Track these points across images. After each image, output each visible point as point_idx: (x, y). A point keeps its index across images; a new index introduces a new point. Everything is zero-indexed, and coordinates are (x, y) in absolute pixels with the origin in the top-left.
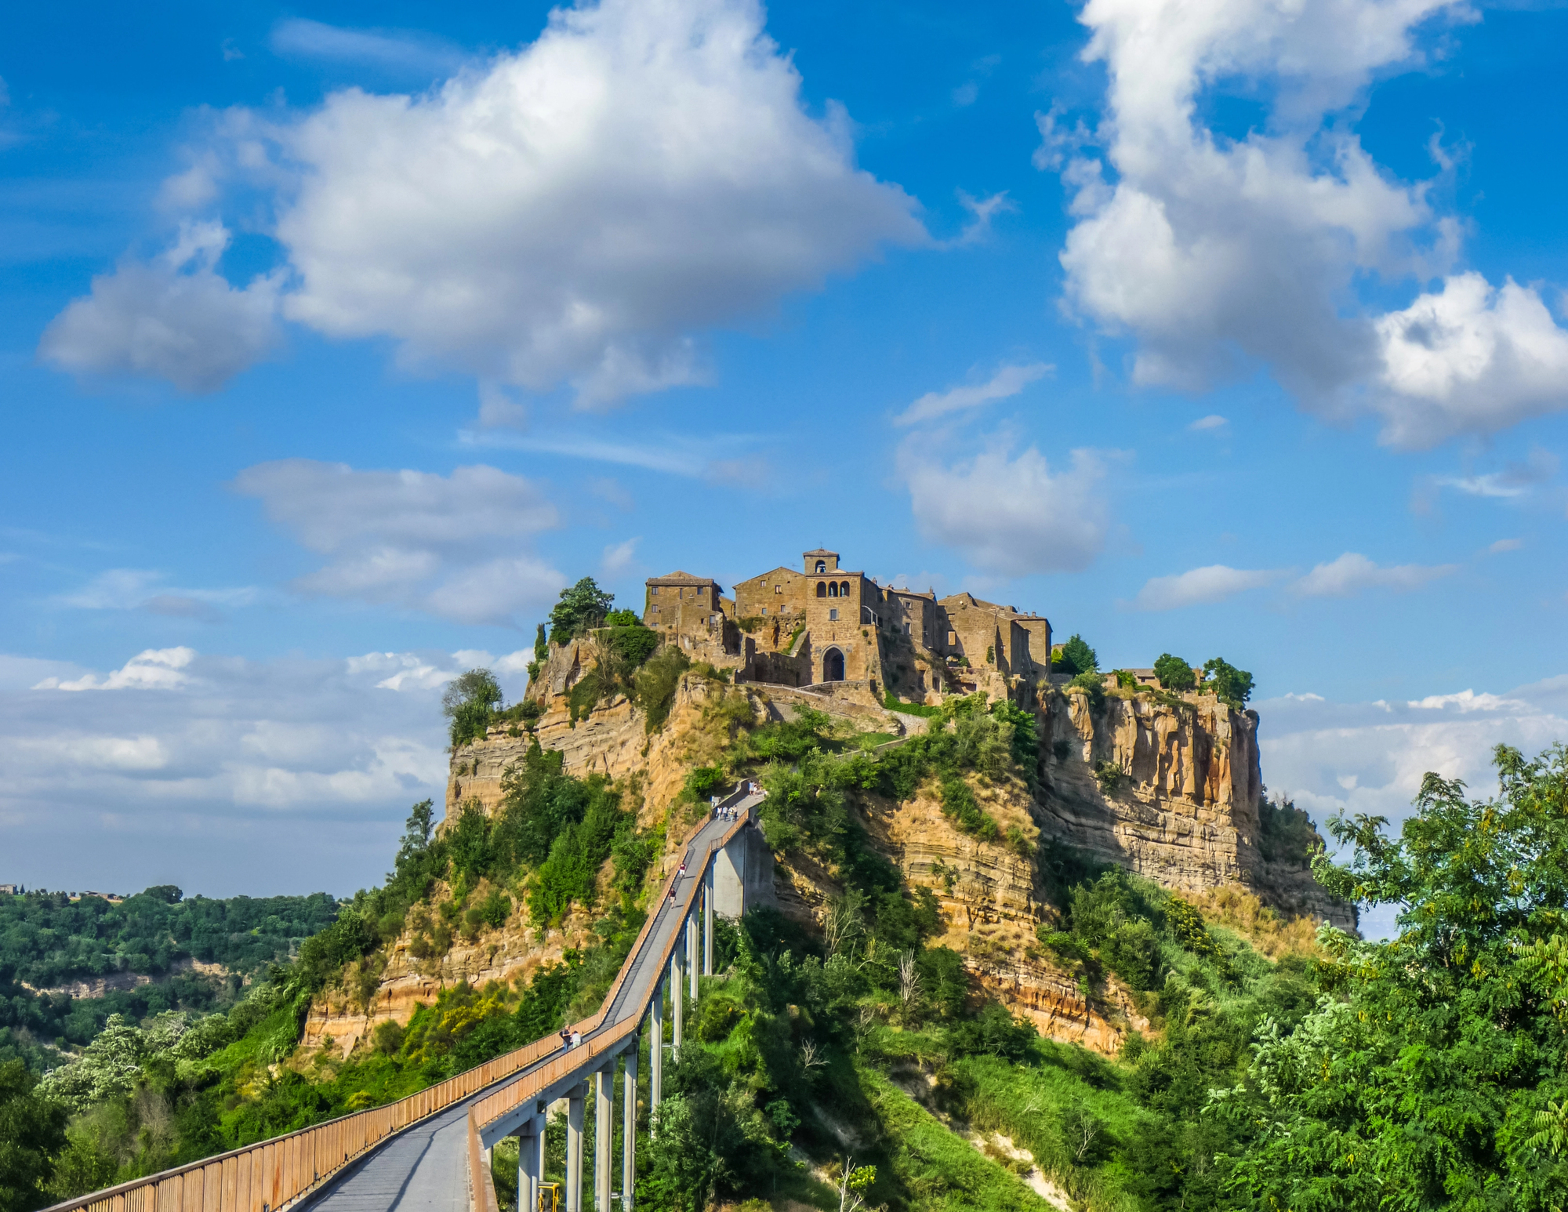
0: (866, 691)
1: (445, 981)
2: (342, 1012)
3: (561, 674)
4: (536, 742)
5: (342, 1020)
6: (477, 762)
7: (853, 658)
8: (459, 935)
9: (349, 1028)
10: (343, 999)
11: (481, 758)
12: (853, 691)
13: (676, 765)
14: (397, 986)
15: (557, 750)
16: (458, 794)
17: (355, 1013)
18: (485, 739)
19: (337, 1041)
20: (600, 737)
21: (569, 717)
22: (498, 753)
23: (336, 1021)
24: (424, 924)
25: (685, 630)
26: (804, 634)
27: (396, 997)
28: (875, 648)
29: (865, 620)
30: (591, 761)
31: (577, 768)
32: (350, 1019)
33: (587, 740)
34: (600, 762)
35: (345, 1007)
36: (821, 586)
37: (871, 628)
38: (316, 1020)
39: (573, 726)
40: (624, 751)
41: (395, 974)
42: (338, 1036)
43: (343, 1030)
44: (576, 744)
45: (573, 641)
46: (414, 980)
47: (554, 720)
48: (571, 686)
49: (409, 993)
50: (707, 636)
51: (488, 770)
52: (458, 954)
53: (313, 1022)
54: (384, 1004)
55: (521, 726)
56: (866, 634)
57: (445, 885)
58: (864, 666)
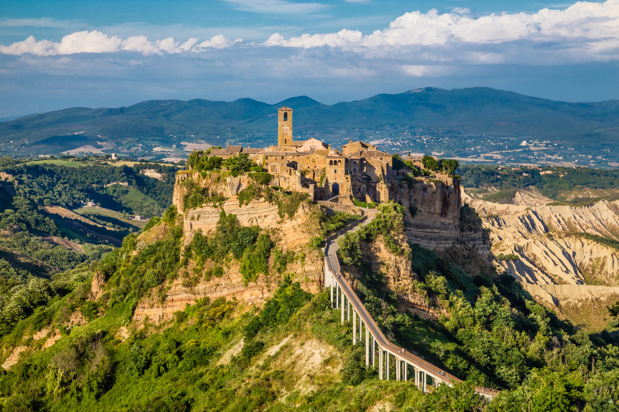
0: (348, 199)
1: (197, 296)
2: (152, 306)
3: (234, 188)
4: (223, 209)
5: (152, 310)
6: (199, 216)
7: (342, 186)
8: (202, 279)
9: (155, 313)
10: (152, 302)
11: (200, 214)
12: (344, 199)
13: (301, 233)
14: (175, 298)
15: (233, 214)
16: (191, 227)
17: (158, 307)
18: (202, 207)
19: (150, 317)
20: (252, 212)
21: (238, 203)
22: (207, 213)
23: (150, 310)
24: (187, 275)
25: (282, 174)
26: (325, 178)
27: (175, 301)
28: (350, 183)
29: (346, 173)
30: (251, 220)
31: (244, 222)
32: (155, 309)
33: (247, 212)
34: (255, 221)
35: (153, 305)
36: (331, 162)
37: (349, 176)
38: (140, 310)
39: (240, 206)
40: (266, 219)
41: (174, 293)
42: (150, 315)
43: (152, 313)
44: (242, 213)
45: (239, 176)
46: (184, 296)
47: (232, 203)
48: (239, 193)
49: (181, 300)
50: (289, 176)
51: (203, 219)
52: (201, 287)
53: (138, 311)
54: (171, 304)
55: (217, 204)
56: (347, 178)
57: (192, 261)
58: (346, 189)
